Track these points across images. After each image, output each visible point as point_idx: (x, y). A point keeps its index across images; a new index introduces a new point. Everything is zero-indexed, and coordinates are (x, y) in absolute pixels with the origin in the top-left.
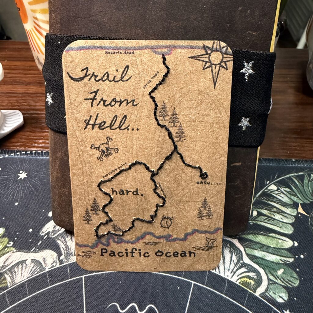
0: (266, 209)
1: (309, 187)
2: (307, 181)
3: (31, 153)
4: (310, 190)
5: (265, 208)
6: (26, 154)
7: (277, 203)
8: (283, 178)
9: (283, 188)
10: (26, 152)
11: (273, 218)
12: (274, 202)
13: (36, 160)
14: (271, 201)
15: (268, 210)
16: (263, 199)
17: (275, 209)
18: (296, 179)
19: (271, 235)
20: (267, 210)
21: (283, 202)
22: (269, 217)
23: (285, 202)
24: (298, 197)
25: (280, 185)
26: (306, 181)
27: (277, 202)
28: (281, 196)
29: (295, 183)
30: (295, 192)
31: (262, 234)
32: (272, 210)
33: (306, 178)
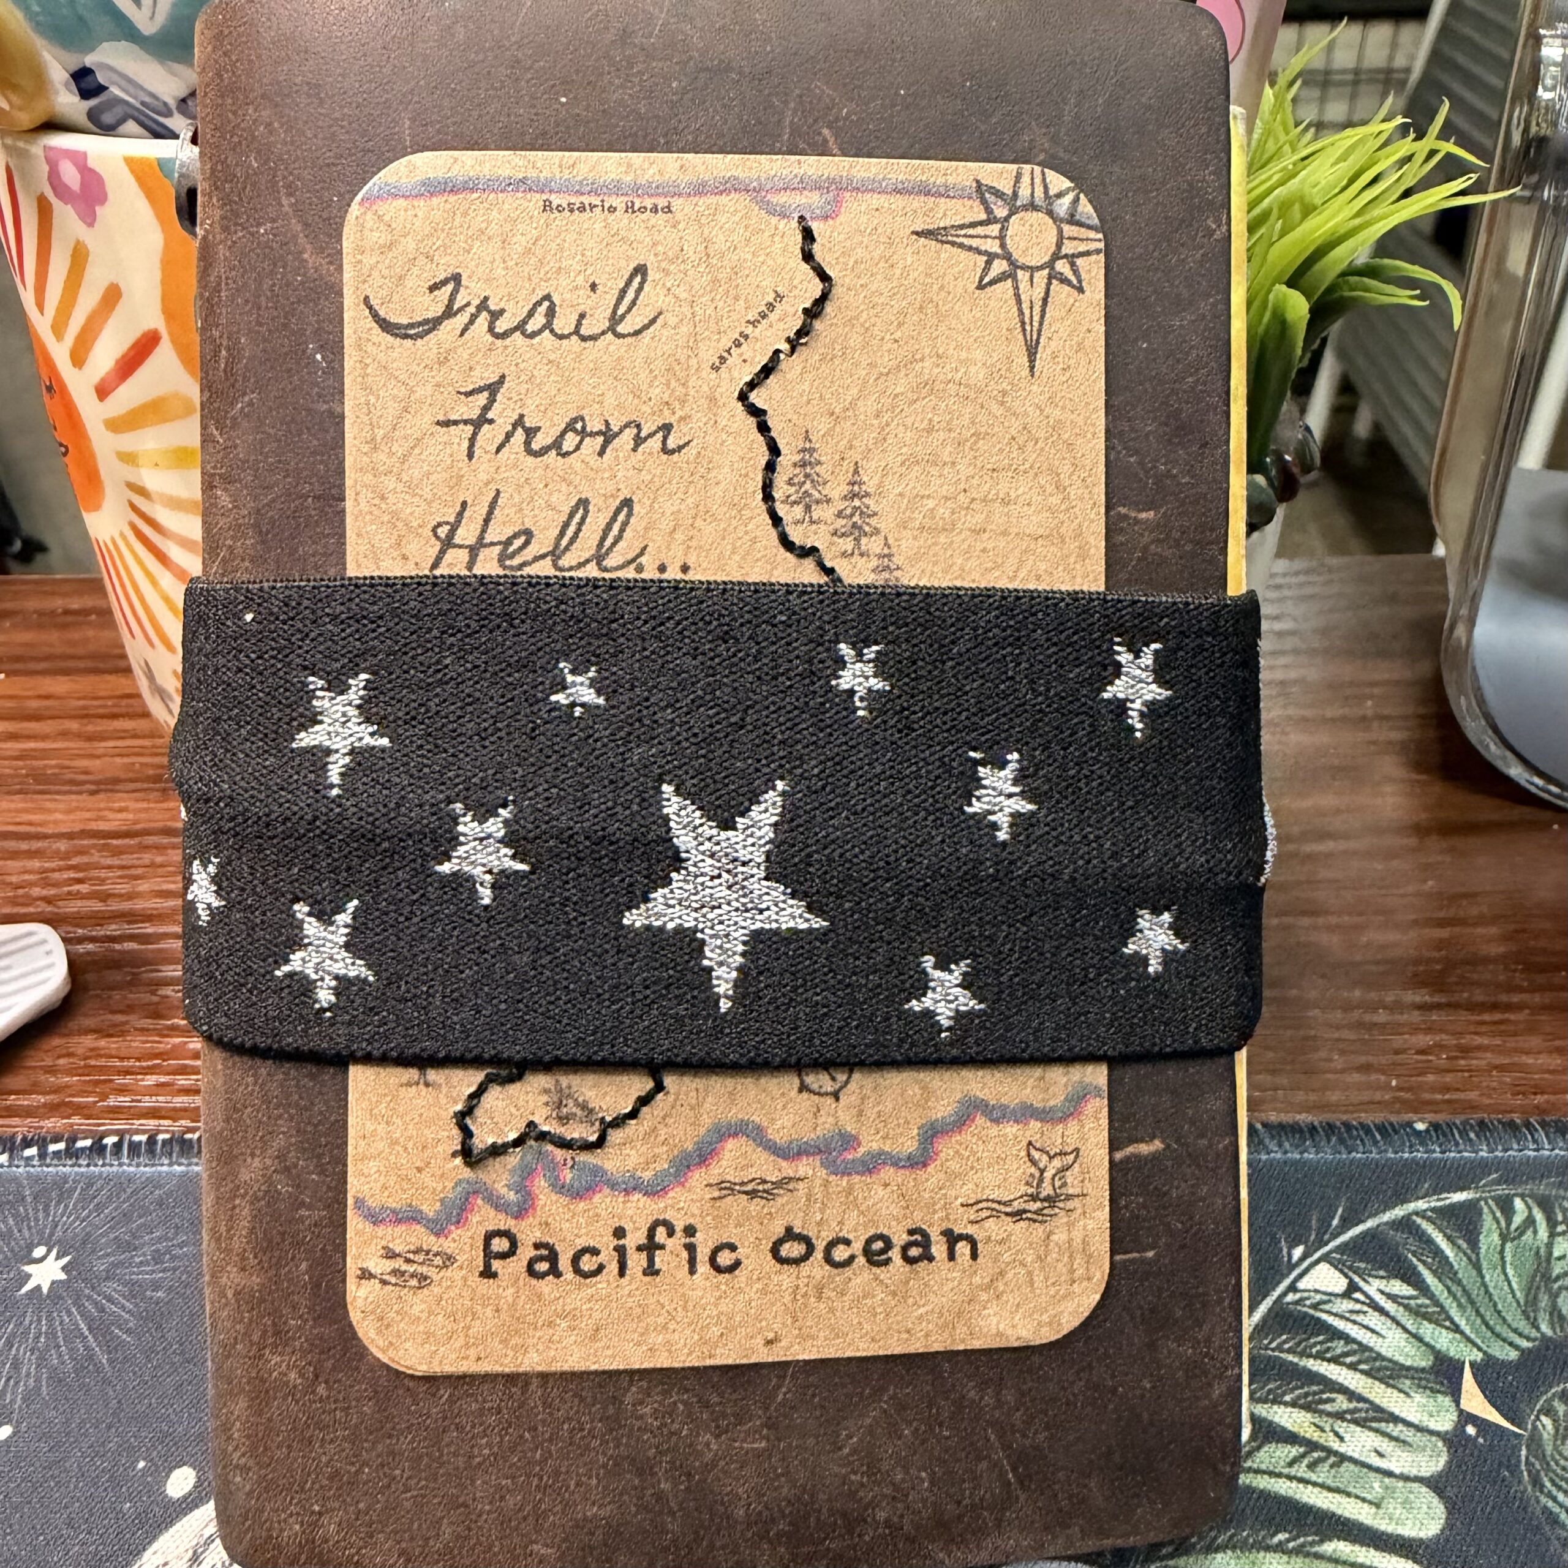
0: (1294, 1404)
1: (1510, 1271)
2: (1496, 1238)
3: (98, 1149)
4: (1515, 1286)
5: (1287, 1398)
6: (71, 1153)
7: (1352, 1367)
8: (1370, 1224)
9: (1376, 1283)
10: (72, 1140)
11: (1336, 1453)
12: (1335, 1360)
13: (121, 1183)
14: (1320, 1356)
15: (1307, 1408)
16: (1279, 1348)
17: (1342, 1403)
18: (1441, 1230)
19: (1330, 1547)
20: (1302, 1407)
21: (1379, 1357)
22: (1312, 1446)
23: (1390, 1361)
24: (1457, 1329)
25: (1363, 1265)
26: (1489, 1238)
27: (1348, 1360)
28: (1367, 1328)
29: (1438, 1252)
30: (1437, 1303)
31: (1280, 1548)
32: (1328, 1407)
33: (1488, 1221)
